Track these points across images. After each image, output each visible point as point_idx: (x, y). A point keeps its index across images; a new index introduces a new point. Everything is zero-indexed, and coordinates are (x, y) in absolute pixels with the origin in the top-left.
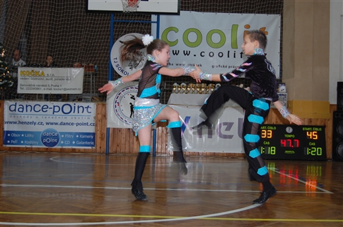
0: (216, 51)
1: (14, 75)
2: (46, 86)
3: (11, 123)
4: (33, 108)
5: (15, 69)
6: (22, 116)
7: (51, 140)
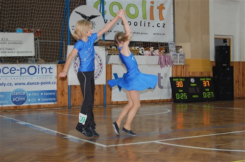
4: (2, 71)
7: (20, 99)
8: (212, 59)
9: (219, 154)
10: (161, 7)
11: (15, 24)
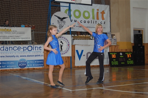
0: (87, 20)
2: (12, 37)
7: (23, 65)
8: (132, 42)
9: (136, 95)
10: (103, 13)
11: (21, 22)
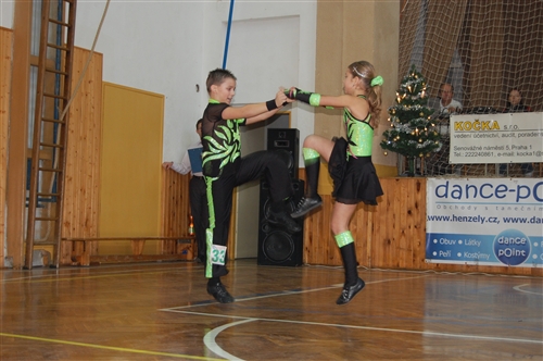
1: (443, 130)
2: (501, 148)
3: (439, 218)
4: (479, 192)
5: (445, 119)
6: (461, 205)
11: (536, 94)
